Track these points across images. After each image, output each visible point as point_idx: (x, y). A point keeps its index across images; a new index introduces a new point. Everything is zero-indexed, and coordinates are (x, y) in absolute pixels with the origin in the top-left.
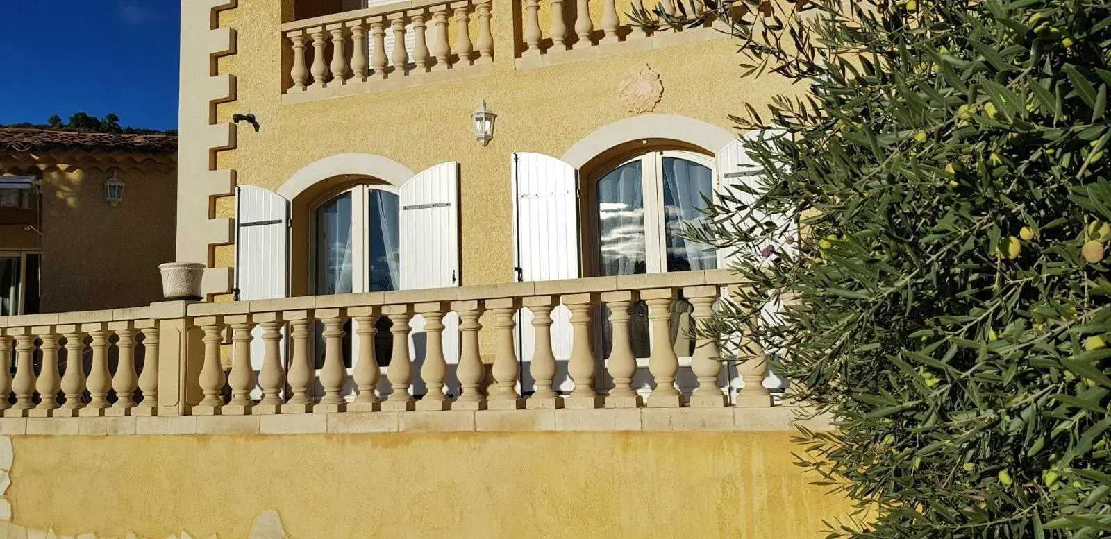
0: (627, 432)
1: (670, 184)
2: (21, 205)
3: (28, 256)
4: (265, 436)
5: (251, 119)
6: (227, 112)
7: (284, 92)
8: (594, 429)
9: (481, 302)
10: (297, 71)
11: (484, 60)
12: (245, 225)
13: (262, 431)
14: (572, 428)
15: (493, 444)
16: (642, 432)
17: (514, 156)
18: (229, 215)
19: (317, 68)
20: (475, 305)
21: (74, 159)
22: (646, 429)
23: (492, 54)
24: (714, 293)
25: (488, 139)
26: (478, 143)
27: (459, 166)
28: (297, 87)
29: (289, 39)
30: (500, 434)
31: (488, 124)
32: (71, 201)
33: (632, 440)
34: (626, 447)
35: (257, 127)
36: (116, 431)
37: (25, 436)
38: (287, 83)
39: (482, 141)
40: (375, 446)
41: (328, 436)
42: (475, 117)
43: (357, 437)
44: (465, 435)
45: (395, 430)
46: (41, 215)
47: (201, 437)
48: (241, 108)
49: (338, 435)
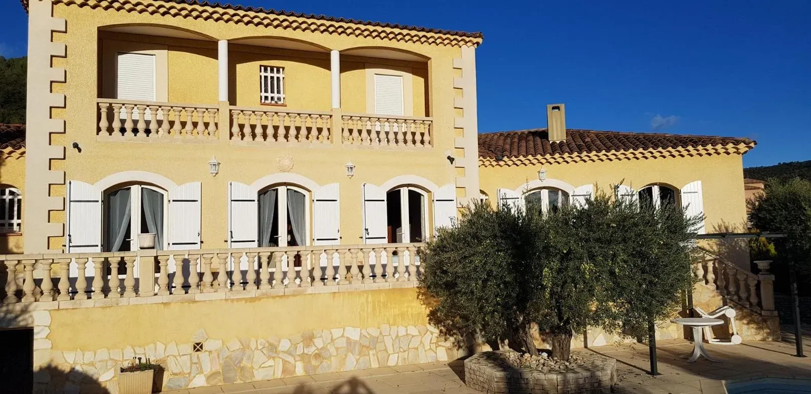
5: (77, 146)
7: (98, 134)
10: (104, 124)
13: (196, 300)
14: (317, 292)
16: (339, 292)
28: (105, 133)
30: (294, 295)
33: (336, 295)
37: (58, 309)
41: (226, 300)
43: (238, 300)
44: (281, 297)
47: (165, 304)
49: (230, 299)
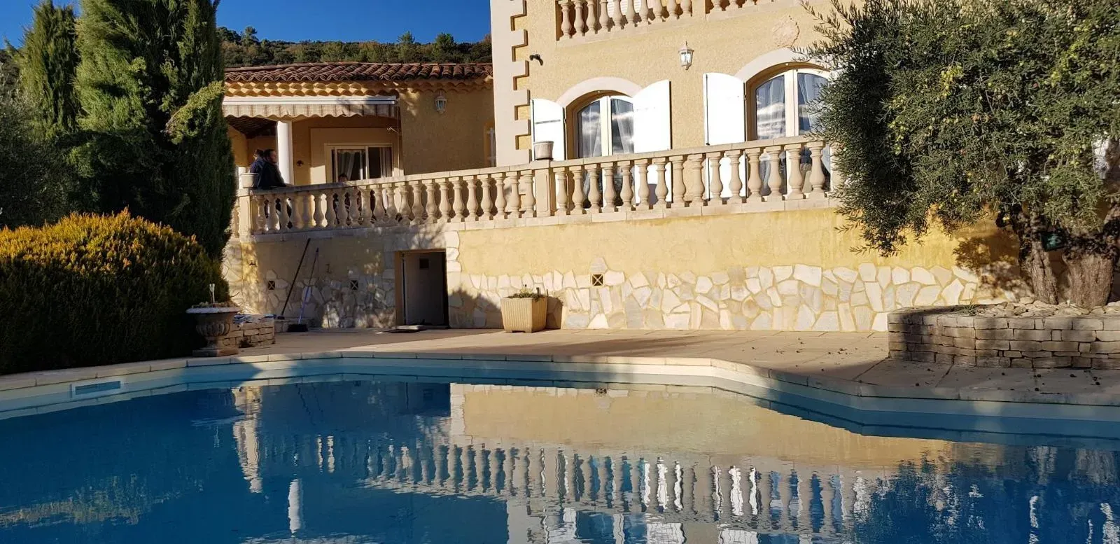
0: (778, 212)
1: (802, 89)
2: (390, 114)
3: (369, 148)
4: (594, 223)
5: (538, 57)
6: (524, 54)
7: (558, 39)
8: (761, 211)
9: (704, 155)
10: (565, 26)
11: (686, 15)
12: (537, 123)
13: (593, 221)
15: (711, 221)
17: (704, 76)
18: (527, 117)
19: (578, 23)
20: (701, 156)
21: (418, 85)
22: (787, 209)
23: (691, 10)
24: (822, 145)
25: (689, 65)
26: (682, 68)
27: (670, 83)
28: (566, 36)
29: (560, 5)
31: (689, 56)
32: (414, 112)
33: (780, 214)
34: (777, 218)
35: (541, 62)
36: (515, 226)
37: (465, 231)
38: (560, 33)
39: (685, 67)
40: (652, 225)
41: (628, 221)
42: (681, 52)
43: (642, 222)
44: (696, 218)
45: (661, 217)
46: (400, 121)
47: (562, 226)
48: (532, 49)
49: (631, 221)
